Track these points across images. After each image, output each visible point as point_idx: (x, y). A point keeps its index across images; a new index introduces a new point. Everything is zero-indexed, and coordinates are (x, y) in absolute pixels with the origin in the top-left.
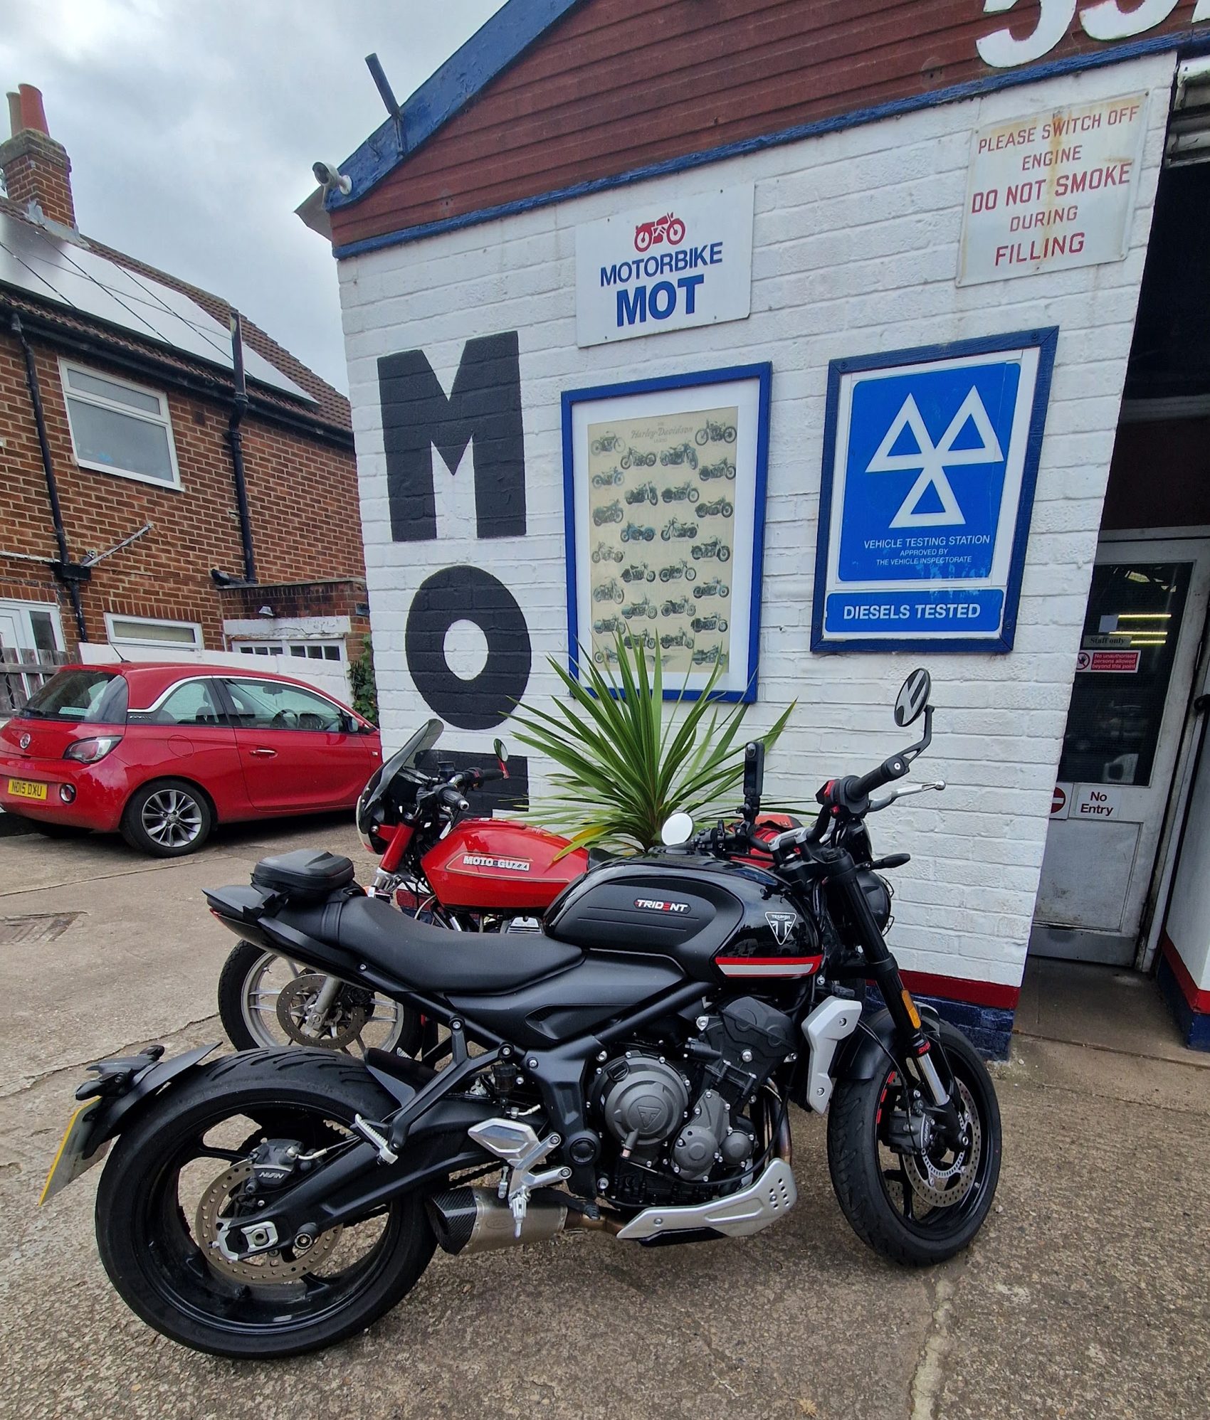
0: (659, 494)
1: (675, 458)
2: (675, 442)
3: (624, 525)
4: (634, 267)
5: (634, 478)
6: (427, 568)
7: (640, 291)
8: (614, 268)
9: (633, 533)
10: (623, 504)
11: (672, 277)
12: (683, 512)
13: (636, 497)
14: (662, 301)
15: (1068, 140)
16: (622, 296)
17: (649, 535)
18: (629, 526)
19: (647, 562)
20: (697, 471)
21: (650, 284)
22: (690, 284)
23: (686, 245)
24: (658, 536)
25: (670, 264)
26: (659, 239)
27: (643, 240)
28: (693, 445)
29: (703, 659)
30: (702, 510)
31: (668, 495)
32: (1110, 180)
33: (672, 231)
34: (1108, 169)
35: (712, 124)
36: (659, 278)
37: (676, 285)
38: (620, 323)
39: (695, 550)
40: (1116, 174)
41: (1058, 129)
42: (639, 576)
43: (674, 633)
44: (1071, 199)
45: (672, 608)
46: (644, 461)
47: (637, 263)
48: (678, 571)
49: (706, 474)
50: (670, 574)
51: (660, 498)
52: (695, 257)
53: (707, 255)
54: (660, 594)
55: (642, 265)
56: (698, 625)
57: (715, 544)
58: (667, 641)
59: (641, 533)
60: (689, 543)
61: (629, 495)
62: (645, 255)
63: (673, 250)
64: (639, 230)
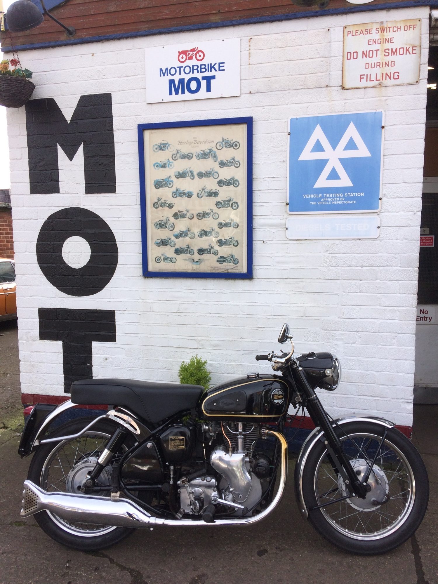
0: (195, 173)
1: (204, 156)
2: (205, 147)
3: (174, 189)
4: (178, 70)
5: (180, 165)
6: (53, 208)
7: (181, 81)
8: (167, 69)
9: (179, 194)
10: (173, 179)
11: (199, 76)
12: (211, 184)
13: (181, 175)
14: (193, 85)
15: (388, 35)
16: (172, 82)
17: (189, 195)
18: (177, 190)
19: (188, 209)
20: (217, 163)
21: (187, 78)
22: (208, 79)
23: (205, 62)
24: (195, 196)
25: (197, 69)
26: (191, 58)
27: (182, 58)
28: (214, 149)
29: (224, 261)
30: (221, 183)
31: (201, 175)
32: (408, 52)
33: (198, 55)
34: (406, 48)
35: (217, 12)
36: (191, 75)
37: (201, 79)
38: (171, 93)
39: (218, 203)
40: (410, 50)
41: (383, 30)
42: (183, 216)
43: (206, 246)
44: (391, 58)
45: (204, 233)
46: (187, 157)
47: (180, 68)
48: (208, 214)
49: (222, 164)
50: (202, 215)
51: (196, 177)
52: (211, 67)
53: (217, 67)
54: (197, 226)
55: (182, 69)
56: (221, 243)
57: (229, 201)
58: (201, 251)
59: (184, 194)
60: (214, 200)
61: (177, 174)
62: (184, 65)
63: (199, 63)
64: (180, 53)
